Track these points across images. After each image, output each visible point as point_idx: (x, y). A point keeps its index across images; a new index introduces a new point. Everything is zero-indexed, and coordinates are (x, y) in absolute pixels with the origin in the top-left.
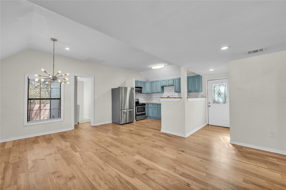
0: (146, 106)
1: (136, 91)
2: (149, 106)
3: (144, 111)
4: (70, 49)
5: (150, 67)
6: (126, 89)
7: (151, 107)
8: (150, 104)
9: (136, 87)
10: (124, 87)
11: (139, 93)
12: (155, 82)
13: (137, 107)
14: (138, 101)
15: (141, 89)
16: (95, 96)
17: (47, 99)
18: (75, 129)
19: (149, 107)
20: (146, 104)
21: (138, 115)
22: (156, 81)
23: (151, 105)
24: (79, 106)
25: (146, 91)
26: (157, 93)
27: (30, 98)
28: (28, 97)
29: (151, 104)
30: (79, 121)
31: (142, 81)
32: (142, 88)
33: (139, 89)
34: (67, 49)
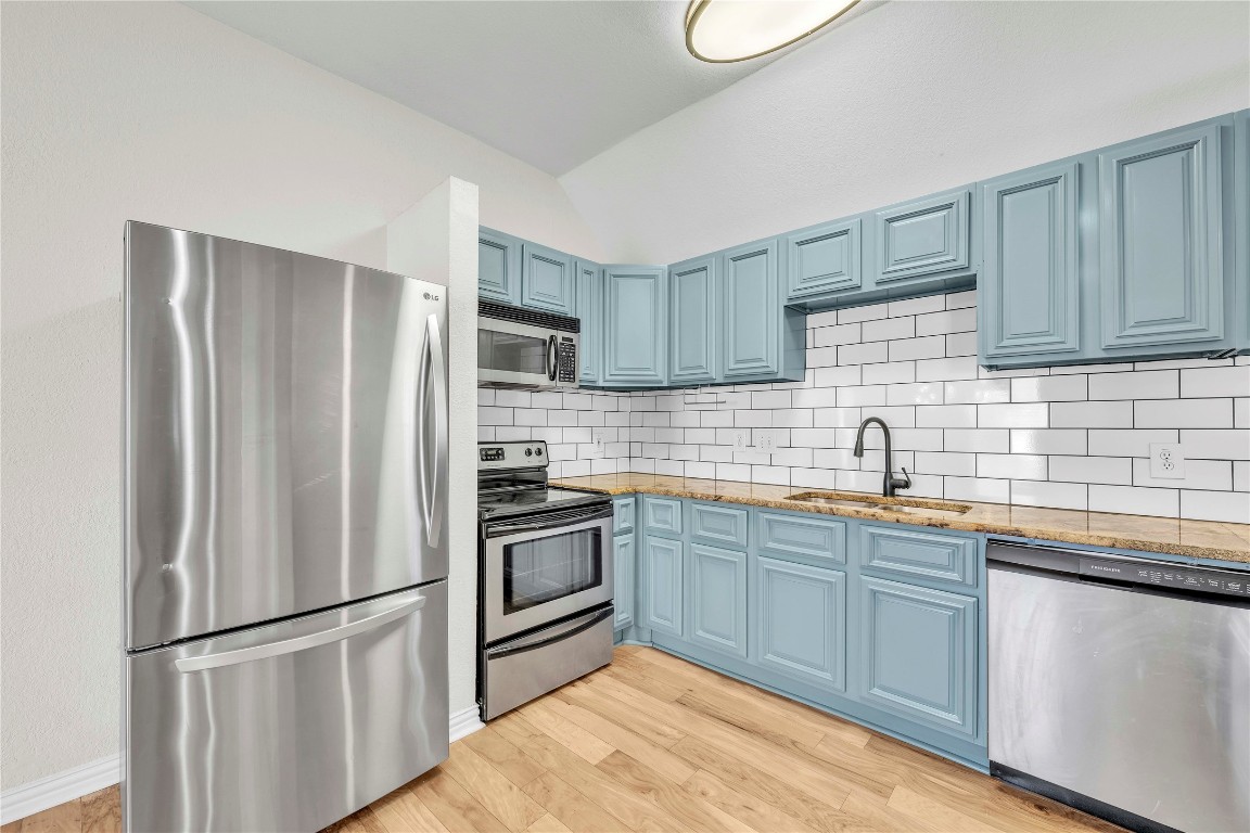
0: (622, 516)
1: (491, 350)
2: (651, 523)
3: (597, 581)
7: (669, 535)
8: (658, 495)
11: (548, 379)
12: (712, 271)
14: (534, 461)
15: (560, 335)
19: (652, 533)
20: (617, 503)
21: (514, 643)
23: (674, 515)
25: (623, 362)
26: (734, 382)
29: (667, 495)
31: (575, 261)
32: (573, 325)
33: (543, 333)
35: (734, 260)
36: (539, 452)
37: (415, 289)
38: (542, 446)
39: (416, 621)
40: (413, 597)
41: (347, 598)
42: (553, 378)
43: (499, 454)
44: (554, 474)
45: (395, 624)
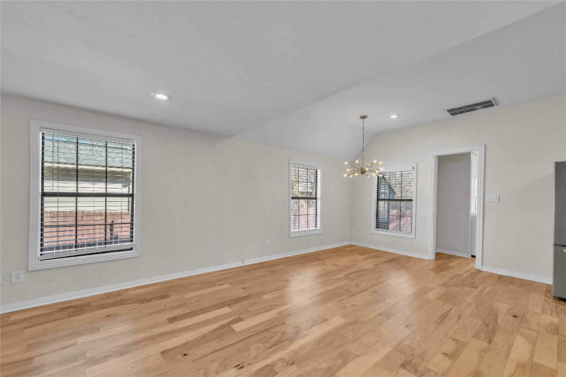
4: (399, 115)
16: (486, 196)
17: (395, 200)
18: (436, 260)
27: (380, 198)
34: (394, 117)
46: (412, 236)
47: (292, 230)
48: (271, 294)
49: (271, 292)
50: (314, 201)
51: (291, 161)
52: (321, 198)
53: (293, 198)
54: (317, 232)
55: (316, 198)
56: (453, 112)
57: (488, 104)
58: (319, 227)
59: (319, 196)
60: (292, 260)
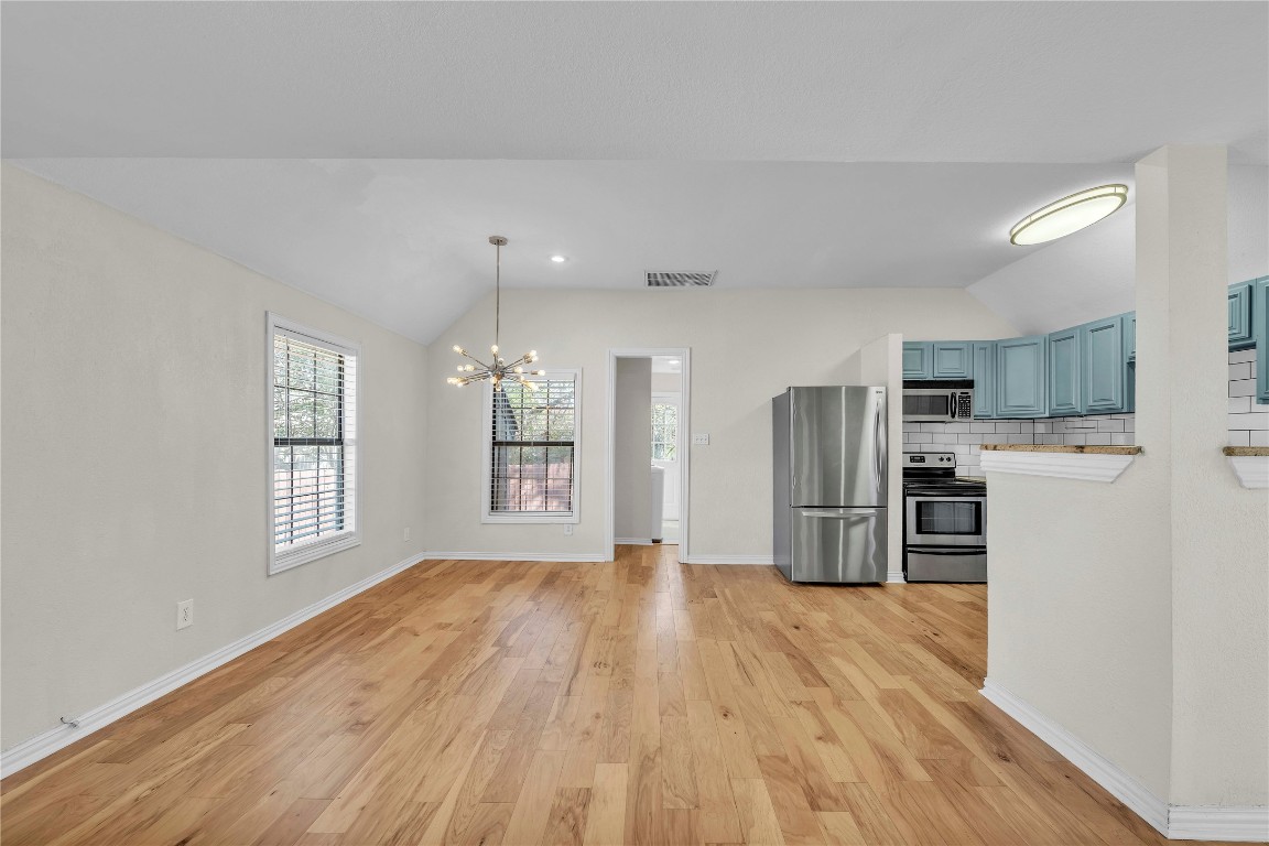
1: (910, 406)
3: (976, 532)
4: (567, 259)
5: (1002, 233)
6: (858, 394)
9: (907, 384)
10: (848, 388)
11: (948, 418)
12: (1077, 339)
13: (911, 501)
14: (945, 464)
15: (958, 392)
16: (693, 435)
17: (536, 444)
18: (615, 559)
21: (922, 549)
22: (1082, 328)
24: (660, 473)
25: (1011, 403)
26: (1093, 412)
27: (500, 438)
28: (494, 438)
30: (660, 532)
31: (972, 344)
32: (970, 384)
33: (947, 392)
34: (558, 259)
35: (1092, 331)
36: (949, 459)
37: (873, 390)
38: (951, 456)
39: (873, 521)
40: (872, 511)
41: (842, 504)
42: (953, 416)
43: (922, 460)
44: (959, 473)
45: (864, 519)
46: (575, 519)
47: (280, 548)
48: (336, 803)
49: (330, 798)
50: (335, 449)
51: (273, 319)
52: (358, 442)
53: (277, 442)
54: (351, 542)
55: (340, 441)
56: (653, 280)
57: (701, 280)
58: (350, 524)
59: (350, 434)
60: (292, 651)
